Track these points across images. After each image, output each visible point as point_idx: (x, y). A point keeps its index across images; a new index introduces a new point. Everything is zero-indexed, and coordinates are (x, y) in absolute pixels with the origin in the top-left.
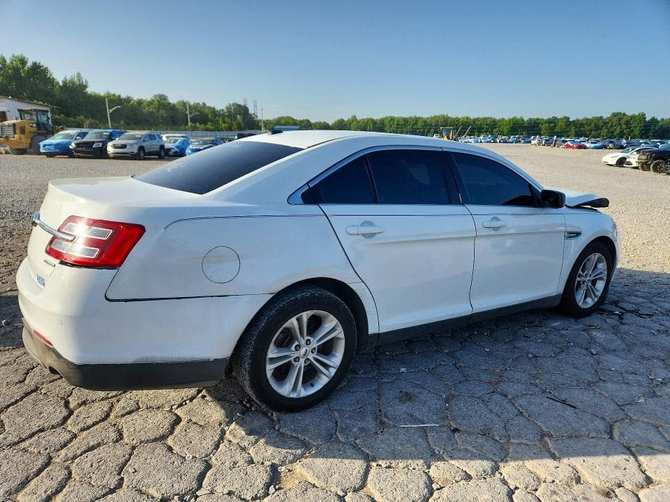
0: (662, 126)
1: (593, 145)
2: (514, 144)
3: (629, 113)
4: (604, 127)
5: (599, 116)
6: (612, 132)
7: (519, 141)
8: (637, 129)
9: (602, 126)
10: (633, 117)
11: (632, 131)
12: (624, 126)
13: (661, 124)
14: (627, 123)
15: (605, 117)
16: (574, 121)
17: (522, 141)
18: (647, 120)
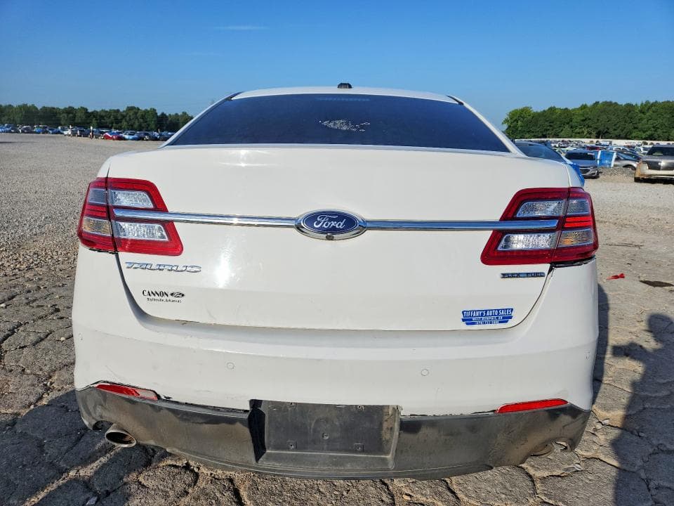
0: (171, 121)
1: (131, 137)
2: (41, 135)
3: (143, 108)
4: (124, 120)
5: (116, 109)
6: (132, 126)
7: (47, 132)
8: (153, 122)
9: (122, 119)
10: (146, 111)
11: (149, 125)
12: (141, 120)
13: (170, 119)
14: (143, 117)
15: (121, 110)
16: (92, 113)
17: (51, 132)
18: (159, 114)
